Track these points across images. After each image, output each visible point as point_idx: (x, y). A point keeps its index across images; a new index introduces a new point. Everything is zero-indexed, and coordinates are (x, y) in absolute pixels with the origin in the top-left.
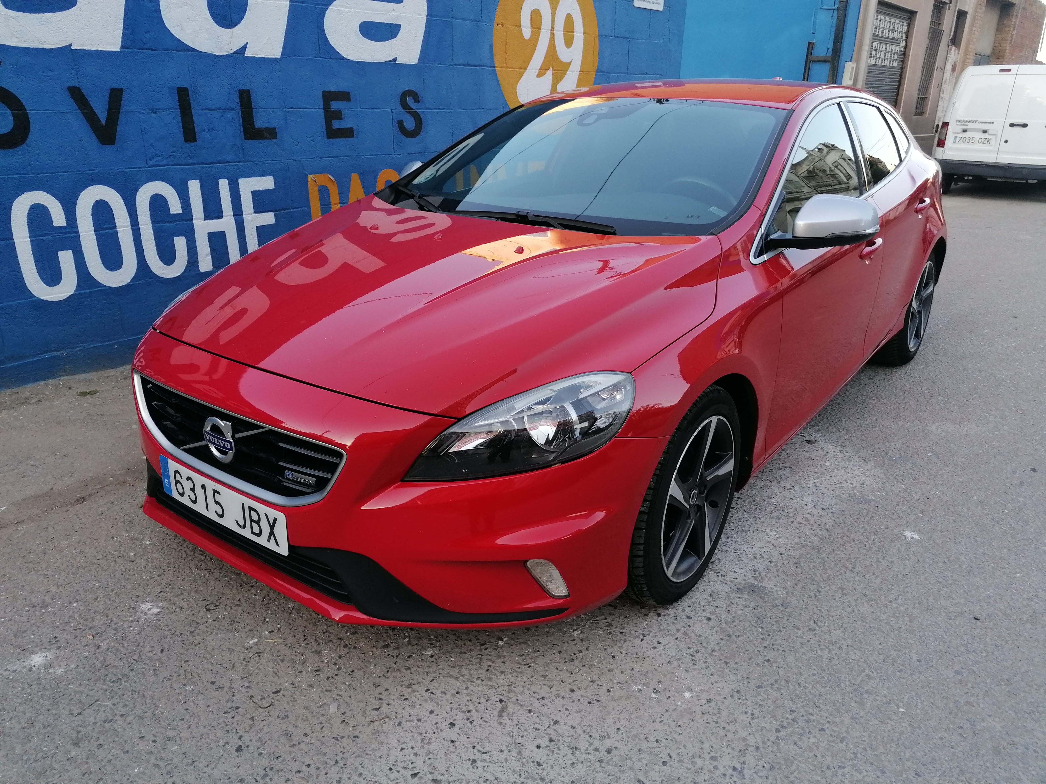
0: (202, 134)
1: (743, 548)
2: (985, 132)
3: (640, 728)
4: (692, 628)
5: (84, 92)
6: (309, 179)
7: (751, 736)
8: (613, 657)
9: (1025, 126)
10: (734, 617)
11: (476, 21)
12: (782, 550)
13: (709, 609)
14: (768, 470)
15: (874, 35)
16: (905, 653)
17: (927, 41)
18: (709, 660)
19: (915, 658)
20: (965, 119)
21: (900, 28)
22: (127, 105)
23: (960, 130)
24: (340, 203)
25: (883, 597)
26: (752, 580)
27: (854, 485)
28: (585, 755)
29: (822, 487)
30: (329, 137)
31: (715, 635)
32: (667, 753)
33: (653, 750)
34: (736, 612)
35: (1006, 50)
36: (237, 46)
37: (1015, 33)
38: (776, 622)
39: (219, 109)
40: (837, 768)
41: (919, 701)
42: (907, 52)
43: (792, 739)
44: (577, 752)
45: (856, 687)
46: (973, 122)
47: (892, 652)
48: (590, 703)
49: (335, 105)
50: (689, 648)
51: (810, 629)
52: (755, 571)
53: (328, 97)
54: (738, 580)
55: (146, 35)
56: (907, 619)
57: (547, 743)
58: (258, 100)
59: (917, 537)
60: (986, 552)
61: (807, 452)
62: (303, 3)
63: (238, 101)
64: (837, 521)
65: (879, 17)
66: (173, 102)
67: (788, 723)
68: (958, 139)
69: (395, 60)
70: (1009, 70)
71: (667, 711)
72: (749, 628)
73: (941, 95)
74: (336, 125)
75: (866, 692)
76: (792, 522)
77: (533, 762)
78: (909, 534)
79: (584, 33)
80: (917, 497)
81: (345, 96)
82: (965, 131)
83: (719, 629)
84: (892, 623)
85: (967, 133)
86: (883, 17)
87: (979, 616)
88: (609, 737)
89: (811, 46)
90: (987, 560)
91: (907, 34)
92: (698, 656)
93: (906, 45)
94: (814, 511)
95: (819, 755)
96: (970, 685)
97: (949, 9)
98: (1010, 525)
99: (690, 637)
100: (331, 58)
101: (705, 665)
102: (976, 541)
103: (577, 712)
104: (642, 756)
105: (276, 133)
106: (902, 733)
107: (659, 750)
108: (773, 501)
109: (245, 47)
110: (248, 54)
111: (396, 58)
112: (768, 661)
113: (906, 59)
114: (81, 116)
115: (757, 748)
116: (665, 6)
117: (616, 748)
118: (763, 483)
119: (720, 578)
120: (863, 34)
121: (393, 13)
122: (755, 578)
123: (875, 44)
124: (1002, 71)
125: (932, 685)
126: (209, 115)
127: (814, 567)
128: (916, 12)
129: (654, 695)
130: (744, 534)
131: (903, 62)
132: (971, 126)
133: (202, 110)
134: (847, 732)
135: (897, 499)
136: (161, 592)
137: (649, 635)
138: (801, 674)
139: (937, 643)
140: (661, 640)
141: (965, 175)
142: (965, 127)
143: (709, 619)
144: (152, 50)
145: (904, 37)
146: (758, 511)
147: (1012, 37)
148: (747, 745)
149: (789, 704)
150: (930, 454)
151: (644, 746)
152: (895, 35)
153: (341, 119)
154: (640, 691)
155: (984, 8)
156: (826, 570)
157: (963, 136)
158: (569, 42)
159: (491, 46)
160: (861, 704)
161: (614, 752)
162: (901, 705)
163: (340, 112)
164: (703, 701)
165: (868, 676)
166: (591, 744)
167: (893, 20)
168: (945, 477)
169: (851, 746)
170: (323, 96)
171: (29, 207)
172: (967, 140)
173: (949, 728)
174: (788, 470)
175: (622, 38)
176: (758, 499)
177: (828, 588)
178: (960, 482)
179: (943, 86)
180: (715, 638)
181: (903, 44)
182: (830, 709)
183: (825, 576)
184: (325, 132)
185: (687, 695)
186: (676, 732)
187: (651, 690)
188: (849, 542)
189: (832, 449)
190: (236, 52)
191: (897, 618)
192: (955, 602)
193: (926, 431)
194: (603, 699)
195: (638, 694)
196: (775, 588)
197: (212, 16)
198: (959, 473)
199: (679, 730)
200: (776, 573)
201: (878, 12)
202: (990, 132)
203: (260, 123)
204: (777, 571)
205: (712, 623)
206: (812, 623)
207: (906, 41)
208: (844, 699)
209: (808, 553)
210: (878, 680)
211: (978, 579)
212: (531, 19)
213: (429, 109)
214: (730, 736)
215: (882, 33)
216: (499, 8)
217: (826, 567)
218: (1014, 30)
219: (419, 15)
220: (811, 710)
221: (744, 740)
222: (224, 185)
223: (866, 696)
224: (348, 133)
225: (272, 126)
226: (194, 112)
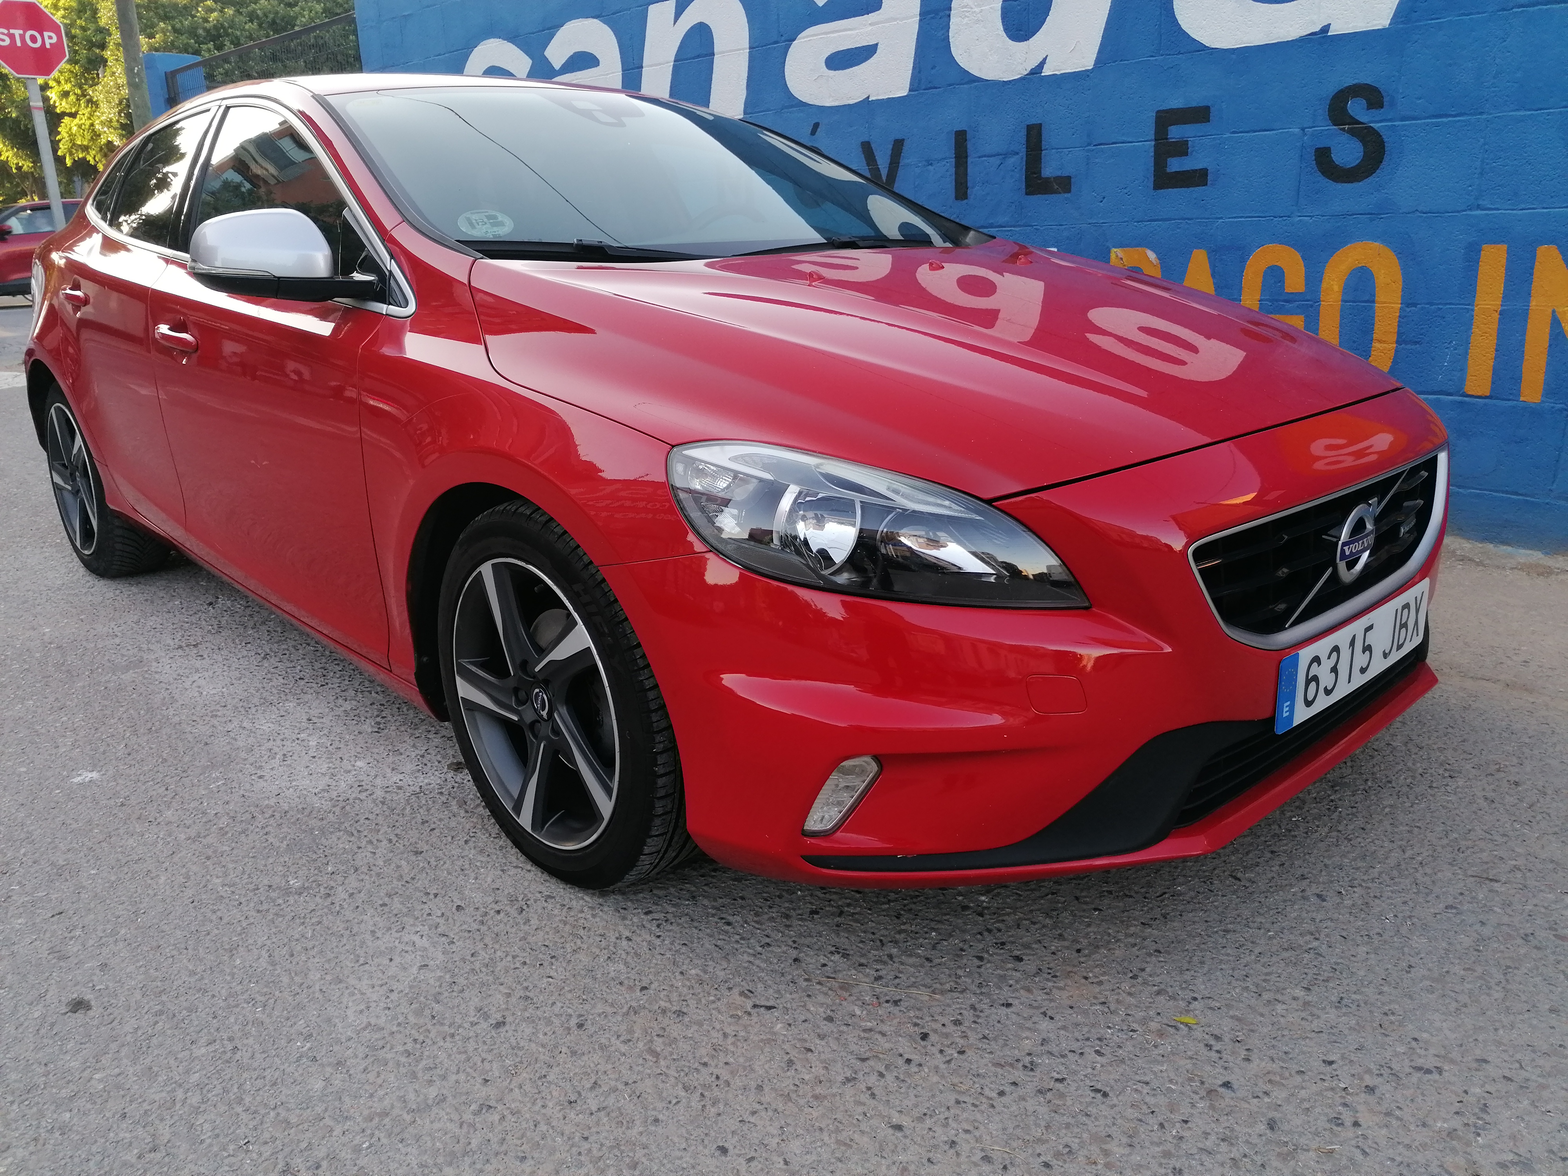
0: (975, 189)
5: (873, 146)
6: (1113, 256)
22: (908, 157)
30: (1158, 186)
36: (1033, 64)
39: (999, 154)
49: (1175, 132)
53: (1166, 119)
55: (933, 72)
58: (1051, 136)
63: (1023, 140)
66: (947, 151)
69: (1326, 29)
74: (1175, 165)
81: (1202, 114)
100: (1179, 53)
105: (1070, 184)
109: (1044, 62)
110: (1047, 71)
111: (1329, 26)
126: (987, 163)
133: (980, 157)
144: (936, 88)
153: (1186, 154)
163: (1186, 143)
170: (1157, 117)
184: (1152, 179)
190: (1032, 73)
197: (1003, 30)
203: (1049, 170)
224: (1198, 178)
225: (1065, 174)
226: (970, 160)
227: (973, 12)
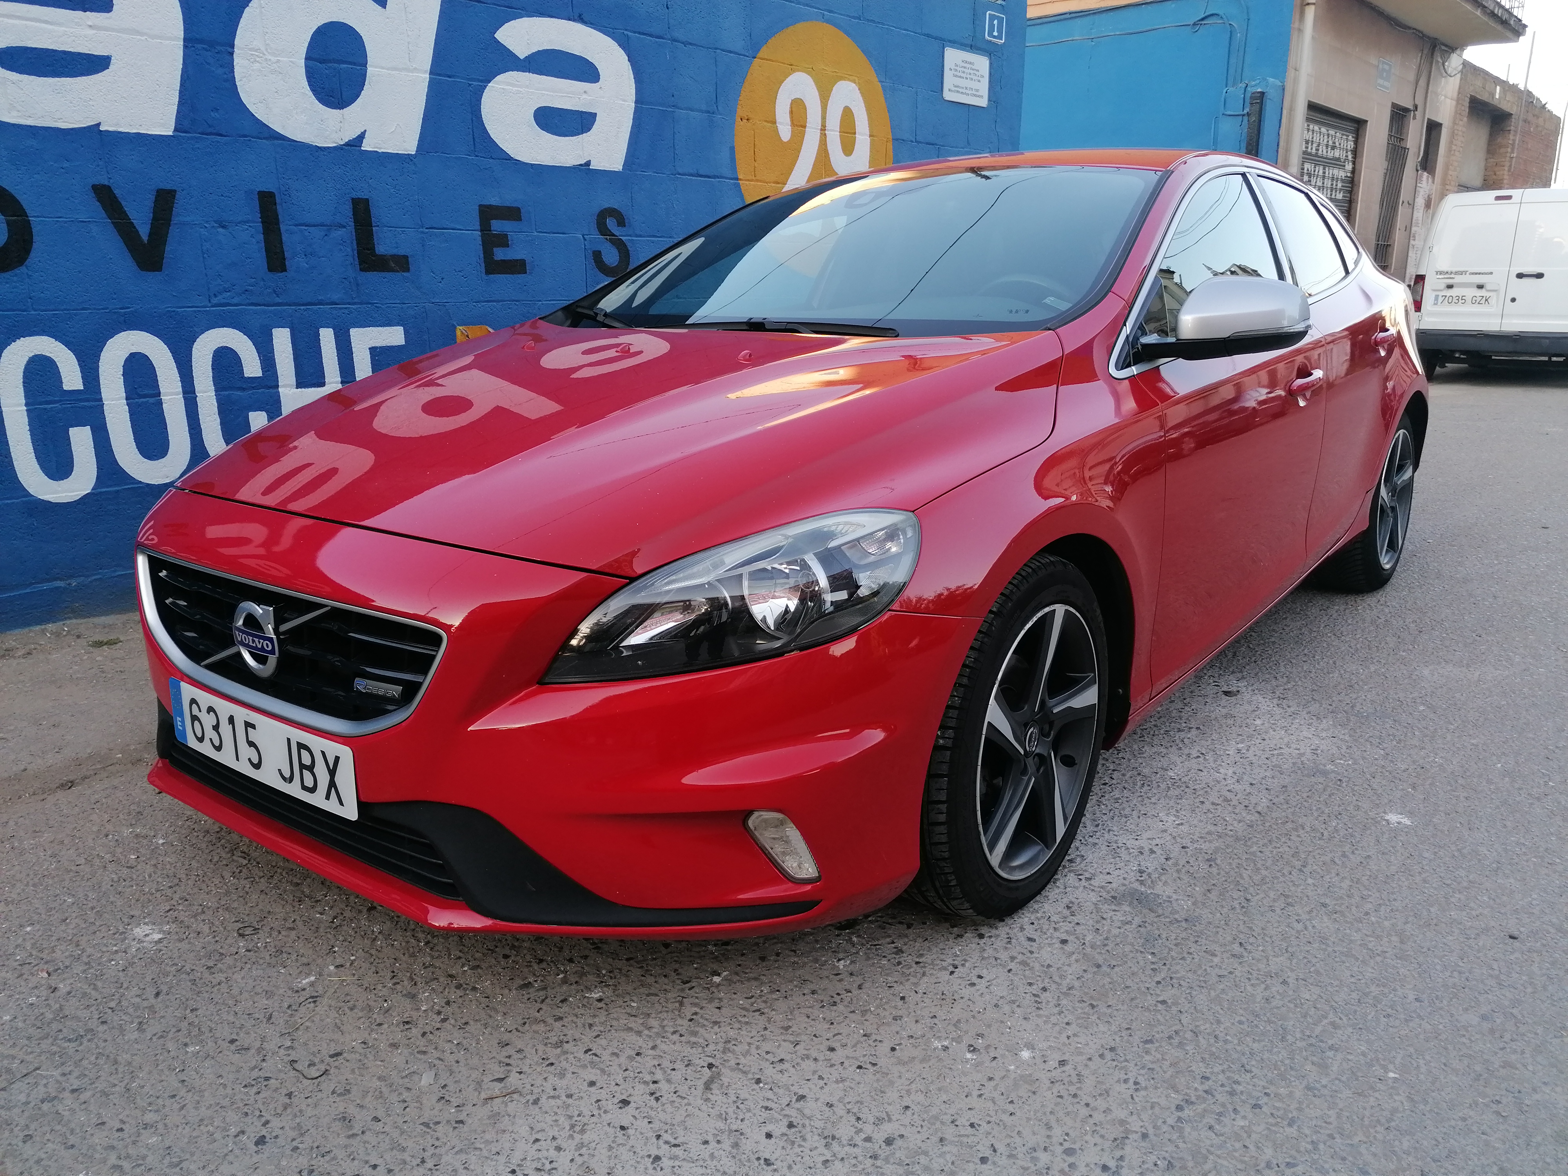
0: (296, 261)
1: (1121, 840)
2: (1480, 287)
3: (943, 1106)
4: (1035, 955)
5: (117, 192)
6: (458, 333)
7: (1135, 1117)
8: (903, 998)
9: (1540, 276)
10: (1107, 939)
11: (708, 112)
12: (1186, 842)
13: (1065, 926)
14: (1162, 732)
15: (1305, 153)
16: (1395, 990)
17: (1385, 164)
18: (1064, 1002)
19: (1411, 997)
20: (1449, 270)
21: (1344, 144)
22: (181, 214)
23: (1443, 286)
25: (1354, 908)
26: (1136, 885)
27: (1302, 751)
28: (847, 1148)
29: (1250, 754)
30: (488, 272)
31: (1075, 965)
32: (988, 1144)
33: (965, 1140)
34: (1109, 931)
35: (1502, 180)
36: (350, 135)
37: (1515, 155)
38: (1176, 945)
39: (322, 225)
40: (1282, 1166)
41: (1421, 1062)
42: (1356, 179)
43: (1205, 1121)
44: (835, 1144)
45: (1313, 1041)
46: (1461, 273)
47: (1373, 988)
48: (860, 1067)
49: (497, 226)
50: (1030, 984)
51: (1233, 956)
52: (1141, 872)
53: (487, 213)
54: (1114, 885)
55: (212, 114)
56: (1395, 939)
57: (784, 1129)
58: (380, 213)
59: (1407, 821)
60: (1522, 841)
61: (1224, 707)
62: (449, 77)
63: (351, 214)
64: (1275, 800)
65: (1311, 127)
66: (252, 212)
67: (1198, 1097)
68: (1440, 299)
69: (588, 163)
70: (1509, 197)
71: (991, 1079)
72: (1132, 955)
73: (1412, 242)
74: (500, 254)
75: (1331, 1048)
76: (1203, 803)
77: (758, 1159)
78: (1393, 818)
79: (870, 136)
80: (1403, 767)
81: (513, 213)
82: (1450, 287)
83: (1080, 957)
84: (1370, 946)
85: (1454, 289)
86: (1316, 128)
87: (1516, 933)
88: (890, 1120)
90: (1525, 854)
91: (1356, 152)
92: (1044, 996)
93: (1354, 168)
94: (1238, 787)
95: (1252, 1147)
96: (1507, 1037)
97: (1414, 118)
98: (1559, 803)
99: (1032, 969)
100: (492, 159)
101: (1056, 1010)
102: (1505, 826)
103: (837, 1082)
104: (945, 1149)
105: (407, 263)
106: (1394, 1111)
107: (976, 1139)
108: (1171, 773)
109: (361, 137)
110: (367, 146)
111: (590, 161)
112: (1163, 1002)
113: (1355, 188)
114: (111, 227)
115: (1145, 1136)
116: (989, 100)
117: (902, 1136)
118: (1155, 750)
119: (1083, 883)
120: (1288, 150)
121: (585, 96)
122: (1142, 883)
123: (1307, 166)
124: (1498, 198)
125: (1443, 1037)
126: (307, 234)
127: (1239, 866)
128: (1367, 121)
129: (969, 1056)
130: (1124, 819)
131: (1351, 192)
132: (1458, 279)
133: (296, 225)
134: (1300, 1109)
135: (1373, 769)
136: (170, 910)
137: (963, 965)
138: (1219, 1022)
139: (1448, 974)
140: (984, 973)
141: (1454, 351)
142: (1450, 282)
143: (1064, 942)
144: (221, 135)
145: (1350, 157)
146: (1146, 788)
147: (1511, 162)
148: (1127, 1131)
149: (1199, 1068)
150: (1422, 708)
151: (949, 1132)
152: (1337, 154)
153: (507, 246)
154: (945, 1048)
155: (1465, 119)
156: (1258, 869)
157: (1448, 295)
158: (848, 148)
159: (732, 149)
160: (1323, 1067)
161: (899, 1142)
162: (1391, 1067)
163: (506, 236)
164: (1053, 1064)
165: (1333, 1024)
166: (859, 1131)
167: (1332, 132)
168: (1449, 737)
169: (1307, 1132)
170: (480, 211)
171: (27, 359)
172: (1455, 300)
173: (1476, 1104)
174: (1194, 732)
175: (927, 144)
176: (1146, 771)
177: (1262, 895)
178: (1473, 744)
179: (1414, 229)
180: (1075, 969)
181: (1349, 167)
182: (1270, 1074)
183: (1257, 878)
184: (483, 265)
185: (1026, 1054)
186: (1004, 1111)
187: (966, 1049)
188: (1296, 830)
189: (1265, 703)
190: (348, 144)
191: (1379, 937)
192: (1474, 913)
193: (1414, 677)
194: (882, 1062)
195: (943, 1054)
196: (1175, 897)
197: (312, 90)
198: (1471, 732)
199: (1011, 1108)
200: (1175, 875)
201: (1308, 120)
202: (1488, 287)
203: (381, 249)
204: (1178, 871)
205: (1069, 948)
206: (1236, 946)
207: (1354, 163)
208: (1292, 1059)
209: (1228, 846)
210: (1350, 1030)
211: (1512, 881)
212: (791, 112)
213: (640, 236)
214: (1098, 1117)
215: (1317, 150)
216: (743, 94)
217: (1259, 865)
218: (1512, 152)
219: (624, 101)
220: (1236, 1077)
221: (1122, 1122)
222: (327, 337)
223: (1330, 1054)
224: (517, 267)
225: (402, 252)
226: (283, 227)
227: (266, 60)
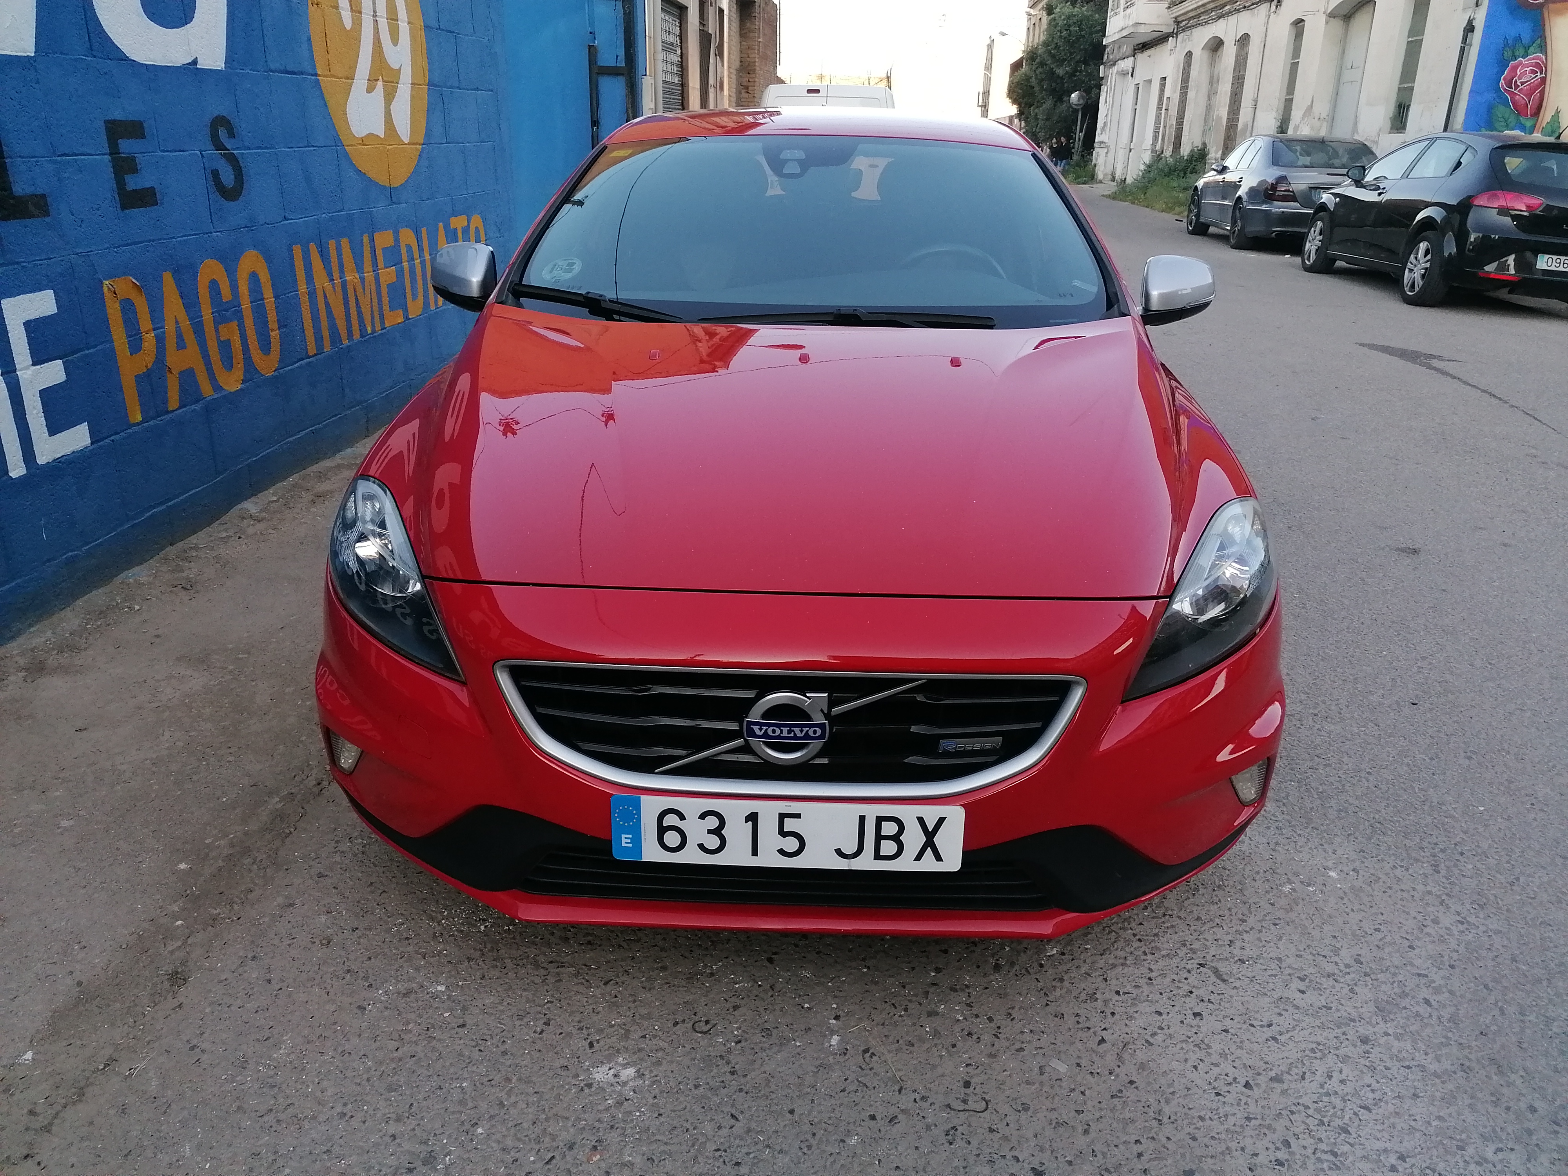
6: (106, 289)
17: (700, 51)
21: (675, 29)
24: (154, 330)
30: (124, 207)
35: (755, 62)
37: (761, 40)
42: (684, 63)
49: (126, 146)
53: (113, 131)
58: (11, 140)
65: (663, 14)
69: (195, 62)
70: (818, 91)
74: (133, 183)
79: (409, 23)
81: (137, 129)
86: (666, 16)
89: (592, 51)
91: (681, 37)
93: (682, 53)
100: (108, 58)
105: (47, 204)
111: (196, 58)
113: (685, 73)
120: (654, 37)
124: (810, 91)
128: (688, 8)
131: (683, 76)
145: (679, 42)
147: (759, 46)
152: (671, 38)
153: (137, 171)
158: (394, 36)
159: (309, 40)
163: (133, 159)
170: (107, 129)
175: (447, 31)
181: (679, 52)
184: (118, 198)
203: (18, 188)
207: (682, 47)
218: (759, 37)
224: (149, 197)
225: (39, 190)
